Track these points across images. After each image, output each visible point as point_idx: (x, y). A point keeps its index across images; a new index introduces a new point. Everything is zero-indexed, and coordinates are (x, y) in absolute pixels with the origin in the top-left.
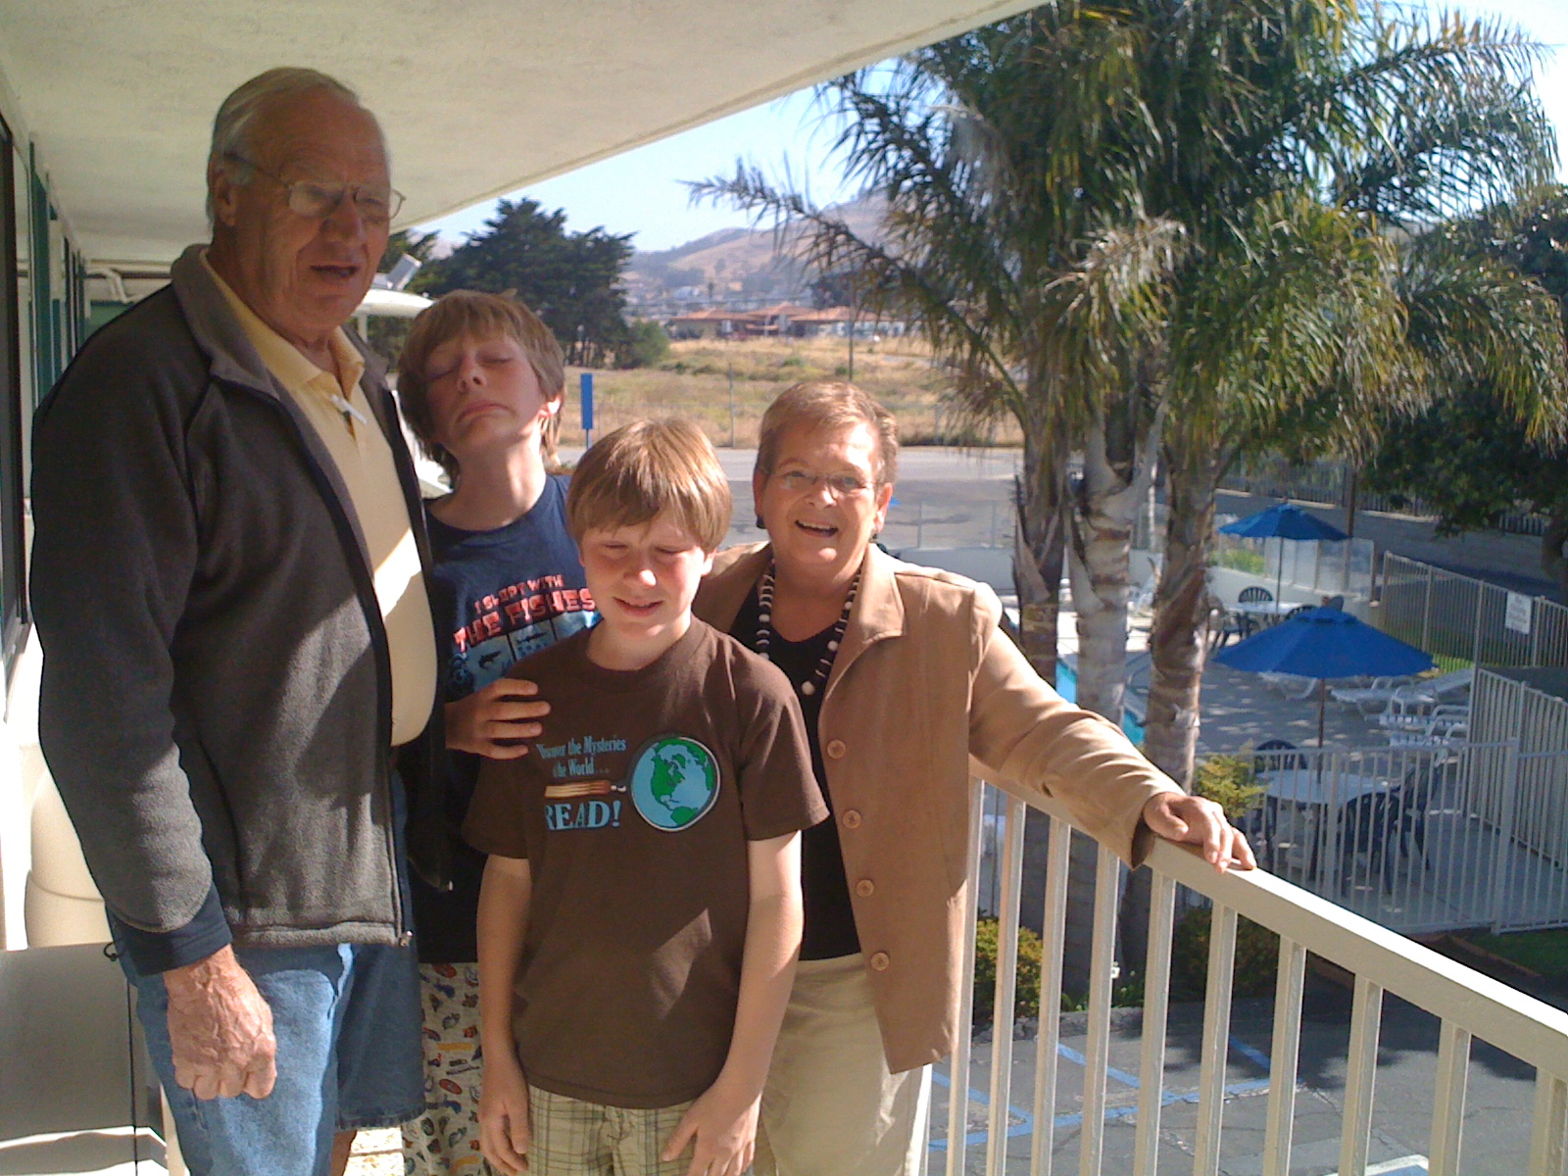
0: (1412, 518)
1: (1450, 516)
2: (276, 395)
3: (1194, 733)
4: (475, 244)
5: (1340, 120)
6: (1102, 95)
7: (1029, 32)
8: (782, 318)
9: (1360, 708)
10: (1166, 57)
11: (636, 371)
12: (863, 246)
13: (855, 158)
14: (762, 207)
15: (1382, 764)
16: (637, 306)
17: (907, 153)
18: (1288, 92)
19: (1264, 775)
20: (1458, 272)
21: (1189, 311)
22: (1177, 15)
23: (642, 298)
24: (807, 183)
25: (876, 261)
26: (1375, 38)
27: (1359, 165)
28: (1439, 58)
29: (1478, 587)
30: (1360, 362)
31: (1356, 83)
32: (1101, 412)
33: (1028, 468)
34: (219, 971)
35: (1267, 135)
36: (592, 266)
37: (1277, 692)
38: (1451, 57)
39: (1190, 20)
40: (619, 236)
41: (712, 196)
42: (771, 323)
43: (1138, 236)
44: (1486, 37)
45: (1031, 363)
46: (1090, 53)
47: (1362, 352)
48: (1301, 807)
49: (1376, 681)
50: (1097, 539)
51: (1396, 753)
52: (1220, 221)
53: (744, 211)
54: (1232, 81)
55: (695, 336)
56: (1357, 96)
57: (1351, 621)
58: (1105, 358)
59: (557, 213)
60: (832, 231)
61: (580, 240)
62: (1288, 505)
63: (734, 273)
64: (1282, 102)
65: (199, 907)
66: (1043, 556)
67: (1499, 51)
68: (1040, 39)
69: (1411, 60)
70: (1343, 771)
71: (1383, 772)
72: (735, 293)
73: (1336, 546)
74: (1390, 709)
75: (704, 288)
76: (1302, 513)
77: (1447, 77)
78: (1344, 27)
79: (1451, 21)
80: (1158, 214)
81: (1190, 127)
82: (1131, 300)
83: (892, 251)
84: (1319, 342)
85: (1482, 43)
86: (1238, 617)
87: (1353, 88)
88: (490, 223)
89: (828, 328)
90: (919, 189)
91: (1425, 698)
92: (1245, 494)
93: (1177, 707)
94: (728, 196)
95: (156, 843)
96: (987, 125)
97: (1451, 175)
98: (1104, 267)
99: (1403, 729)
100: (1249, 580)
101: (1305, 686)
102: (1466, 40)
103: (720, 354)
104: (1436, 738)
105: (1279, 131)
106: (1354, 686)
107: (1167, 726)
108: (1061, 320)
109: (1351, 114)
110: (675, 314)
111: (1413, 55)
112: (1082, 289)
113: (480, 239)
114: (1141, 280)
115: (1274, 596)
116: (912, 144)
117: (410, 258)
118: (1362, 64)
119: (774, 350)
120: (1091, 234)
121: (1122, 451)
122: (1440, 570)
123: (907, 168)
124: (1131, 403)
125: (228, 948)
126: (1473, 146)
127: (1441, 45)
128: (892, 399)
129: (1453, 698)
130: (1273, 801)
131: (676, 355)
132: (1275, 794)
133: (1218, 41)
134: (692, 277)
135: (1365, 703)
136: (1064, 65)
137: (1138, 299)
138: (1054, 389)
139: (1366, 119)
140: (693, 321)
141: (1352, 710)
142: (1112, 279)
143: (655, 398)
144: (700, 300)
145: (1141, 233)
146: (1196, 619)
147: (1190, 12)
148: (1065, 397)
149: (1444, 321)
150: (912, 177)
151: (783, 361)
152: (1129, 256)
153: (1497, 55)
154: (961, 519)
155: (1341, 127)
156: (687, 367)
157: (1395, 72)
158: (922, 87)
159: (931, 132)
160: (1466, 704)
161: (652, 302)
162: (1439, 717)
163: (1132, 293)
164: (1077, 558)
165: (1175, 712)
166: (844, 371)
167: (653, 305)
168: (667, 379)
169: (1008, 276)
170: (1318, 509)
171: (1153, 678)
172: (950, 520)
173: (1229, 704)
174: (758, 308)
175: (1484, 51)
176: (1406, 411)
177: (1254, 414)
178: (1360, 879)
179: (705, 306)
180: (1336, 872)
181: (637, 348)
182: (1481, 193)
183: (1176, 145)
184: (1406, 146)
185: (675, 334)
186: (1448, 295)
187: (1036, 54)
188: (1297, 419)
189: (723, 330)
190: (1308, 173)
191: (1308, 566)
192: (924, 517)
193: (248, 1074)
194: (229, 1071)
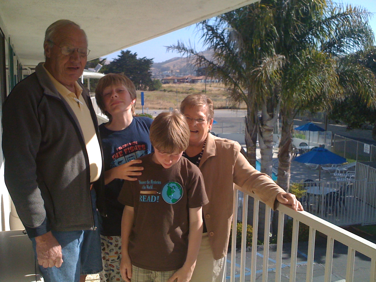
0: (341, 126)
1: (350, 125)
2: (60, 98)
3: (289, 178)
4: (115, 61)
5: (322, 31)
6: (265, 25)
7: (248, 10)
8: (189, 79)
9: (329, 171)
10: (281, 16)
11: (154, 91)
12: (208, 61)
13: (206, 41)
14: (184, 52)
15: (335, 185)
16: (154, 76)
17: (218, 39)
18: (310, 24)
19: (306, 188)
20: (351, 67)
21: (286, 77)
22: (283, 6)
23: (155, 74)
25: (211, 65)
26: (331, 11)
27: (327, 41)
28: (346, 16)
29: (357, 142)
30: (327, 89)
31: (326, 22)
32: (266, 101)
33: (248, 114)
35: (305, 34)
36: (143, 66)
37: (309, 168)
38: (349, 16)
39: (287, 7)
40: (150, 59)
41: (172, 50)
42: (186, 80)
43: (274, 59)
44: (357, 11)
45: (249, 89)
46: (262, 15)
47: (328, 86)
48: (315, 195)
49: (333, 165)
50: (265, 131)
51: (338, 182)
52: (294, 55)
53: (179, 53)
54: (296, 21)
55: (168, 83)
56: (327, 25)
57: (326, 151)
58: (266, 88)
59: (135, 54)
60: (201, 58)
61: (141, 60)
62: (311, 123)
63: (177, 68)
64: (308, 26)
65: (43, 222)
66: (252, 135)
68: (250, 12)
69: (339, 16)
70: (325, 186)
71: (335, 187)
72: (178, 73)
73: (323, 133)
74: (336, 172)
75: (170, 71)
76: (314, 125)
77: (348, 21)
78: (323, 8)
79: (349, 7)
80: (279, 54)
81: (287, 33)
82: (272, 74)
83: (215, 62)
84: (317, 84)
85: (356, 12)
86: (299, 150)
88: (119, 56)
89: (200, 81)
90: (222, 48)
91: (344, 169)
92: (301, 120)
93: (285, 172)
94: (176, 49)
95: (33, 206)
96: (238, 32)
97: (349, 44)
98: (266, 66)
99: (340, 177)
100: (302, 141)
101: (316, 166)
102: (352, 12)
103: (174, 87)
104: (347, 179)
105: (308, 34)
106: (327, 166)
107: (283, 176)
108: (255, 79)
109: (325, 29)
110: (163, 78)
111: (340, 15)
112: (260, 72)
113: (117, 60)
114: (275, 69)
115: (308, 144)
116: (220, 37)
117: (100, 64)
118: (327, 17)
119: (187, 86)
120: (263, 58)
121: (271, 110)
122: (348, 138)
123: (218, 43)
124: (273, 99)
125: (50, 232)
126: (354, 37)
127: (346, 13)
128: (216, 98)
129: (351, 169)
130: (308, 194)
131: (164, 87)
132: (309, 192)
133: (293, 12)
134: (167, 69)
135: (330, 170)
136: (256, 18)
137: (274, 74)
138: (254, 96)
139: (328, 31)
140: (167, 79)
141: (327, 172)
142: (268, 69)
143: (159, 98)
144: (169, 74)
145: (275, 58)
146: (289, 150)
147: (286, 5)
148: (257, 97)
149: (348, 79)
150: (220, 45)
151: (189, 89)
152: (272, 64)
153: (360, 15)
154: (232, 127)
155: (323, 33)
156: (166, 90)
157: (335, 19)
158: (222, 23)
159: (224, 34)
160: (354, 170)
161: (158, 75)
162: (348, 174)
163: (273, 72)
164: (260, 136)
165: (284, 173)
166: (204, 91)
167: (158, 76)
168: (162, 93)
169: (243, 68)
170: (318, 124)
171: (279, 165)
172: (230, 127)
173: (297, 171)
174: (183, 76)
175: (357, 14)
176: (339, 100)
177: (302, 102)
178: (330, 213)
179: (171, 76)
180: (324, 211)
181: (154, 86)
182: (356, 48)
183: (283, 37)
184: (338, 37)
185: (163, 82)
186: (349, 73)
187: (250, 15)
188: (313, 103)
189: (175, 81)
190: (315, 43)
191: (316, 138)
192: (223, 126)
193: (55, 262)
194: (51, 261)
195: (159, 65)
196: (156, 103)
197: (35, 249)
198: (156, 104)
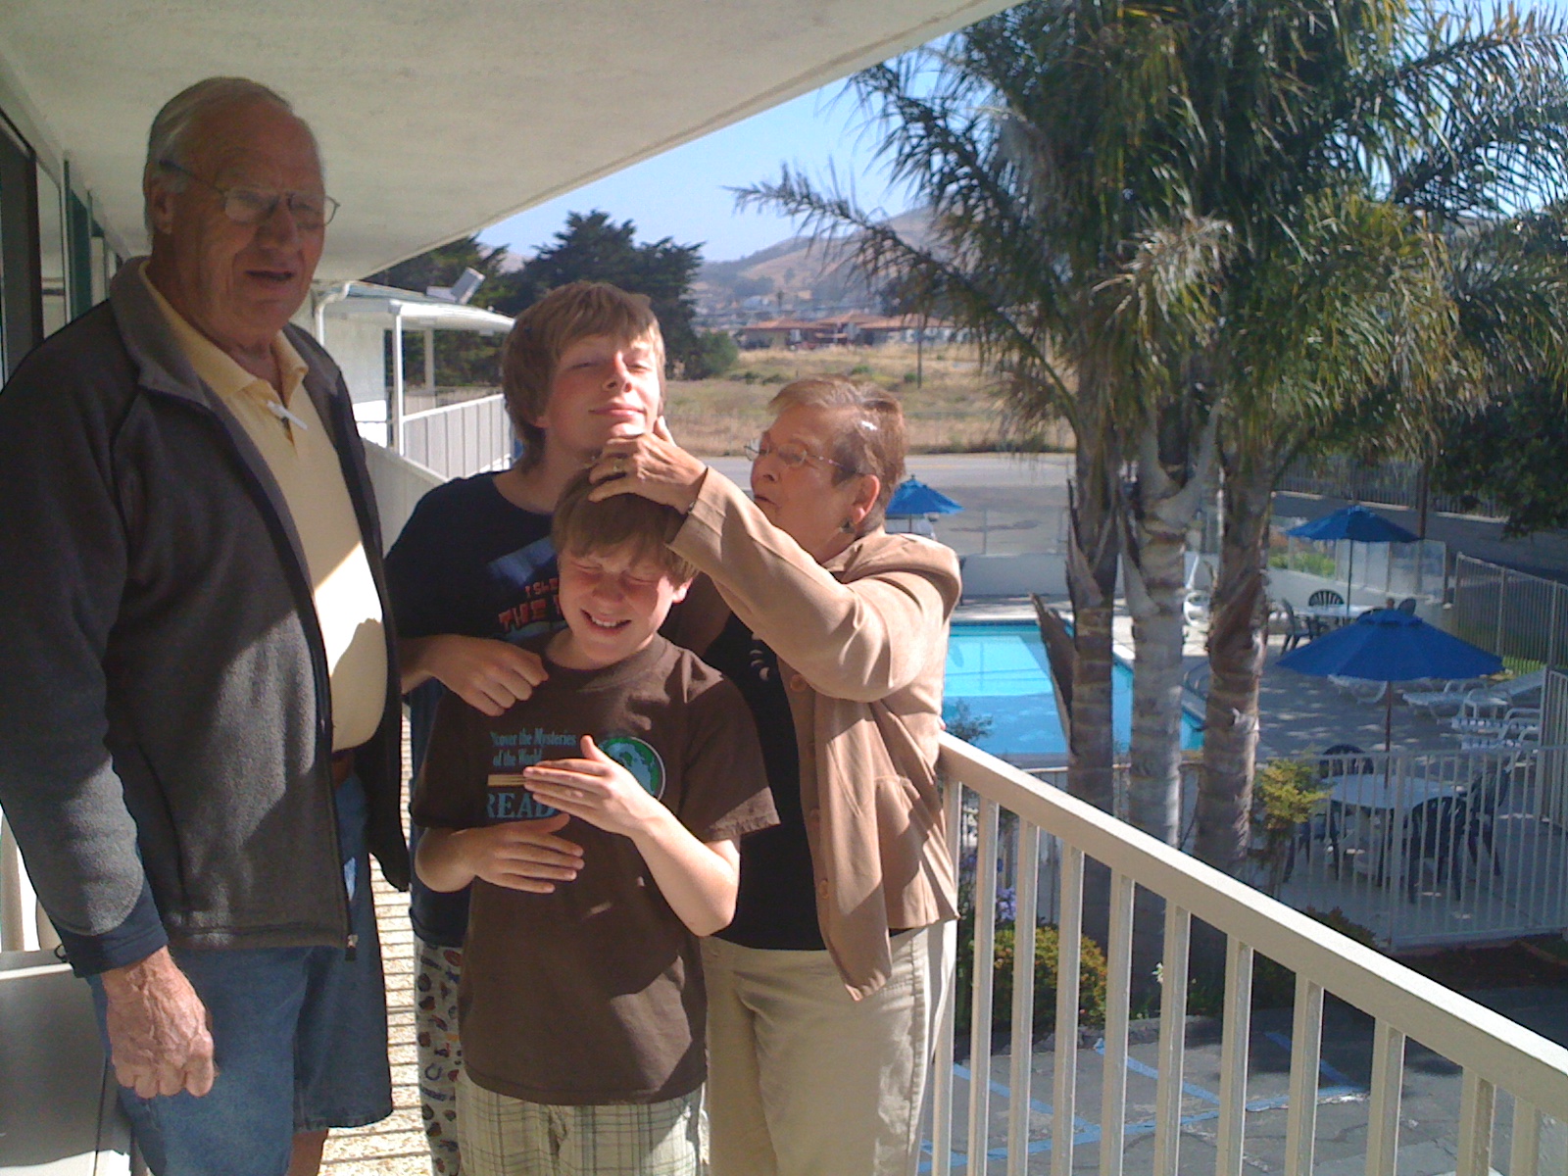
0: (1487, 519)
1: (1519, 515)
2: (206, 403)
3: (1254, 738)
4: (545, 256)
5: (1392, 115)
6: (1146, 92)
7: (1072, 31)
8: (851, 326)
9: (1432, 712)
10: (1212, 55)
11: (705, 381)
12: (910, 250)
13: (901, 163)
14: (807, 213)
15: (1449, 765)
16: (708, 315)
17: (952, 157)
18: (1339, 89)
19: (1327, 781)
20: (1516, 268)
21: (1241, 311)
22: (1222, 11)
23: (712, 309)
24: (853, 188)
25: (923, 266)
26: (1426, 32)
27: (1414, 160)
28: (1493, 51)
29: (1551, 587)
30: (1409, 361)
31: (1407, 77)
32: (1154, 414)
33: (1080, 472)
34: (154, 974)
35: (1317, 133)
36: (660, 277)
37: (1347, 696)
38: (1506, 49)
39: (1236, 17)
40: (687, 246)
41: (757, 203)
42: (840, 331)
43: (1185, 236)
44: (1541, 28)
45: (1081, 366)
46: (1134, 50)
47: (1411, 351)
48: (1367, 811)
49: (1448, 685)
50: (1151, 543)
51: (1465, 757)
52: (1271, 219)
53: (789, 218)
54: (1280, 77)
55: (764, 345)
56: (1408, 90)
57: (1418, 622)
58: (1155, 359)
59: (626, 225)
60: (879, 238)
61: (650, 250)
62: (1357, 508)
63: (804, 280)
64: (1333, 98)
65: (130, 911)
66: (1097, 561)
67: (1555, 42)
68: (1083, 39)
69: (1464, 53)
70: (1408, 774)
71: (1448, 776)
72: (804, 302)
73: (1407, 548)
74: (1462, 713)
75: (772, 297)
76: (1372, 514)
77: (1501, 70)
78: (1394, 20)
79: (1505, 12)
80: (1205, 214)
81: (1239, 127)
82: (1179, 300)
83: (941, 255)
84: (1372, 340)
85: (1537, 34)
86: (1308, 620)
87: (1405, 82)
88: (560, 236)
89: (896, 335)
90: (965, 194)
91: (1497, 701)
92: (1316, 497)
93: (1236, 712)
94: (773, 202)
95: (88, 847)
96: (1032, 126)
97: (1507, 168)
98: (1152, 267)
99: (1477, 733)
100: (1321, 583)
101: (1378, 689)
102: (1521, 30)
103: (788, 363)
104: (1510, 742)
105: (1330, 126)
106: (1426, 689)
107: (1226, 731)
108: (1108, 322)
109: (1403, 109)
110: (744, 324)
111: (1466, 48)
112: (1129, 291)
113: (551, 252)
114: (1188, 281)
115: (1345, 599)
116: (958, 147)
117: (472, 271)
118: (1414, 58)
119: (843, 358)
120: (1138, 235)
121: (1178, 453)
122: (1512, 571)
123: (952, 171)
124: (1184, 405)
125: (164, 951)
126: (1529, 138)
127: (1495, 37)
128: (960, 406)
129: (1526, 700)
130: (1336, 805)
131: (745, 365)
132: (1340, 799)
133: (1265, 38)
134: (761, 287)
135: (1437, 706)
136: (1108, 64)
137: (1187, 300)
138: (1106, 395)
139: (1419, 114)
140: (762, 330)
141: (1424, 713)
142: (1160, 279)
143: (724, 408)
144: (770, 309)
145: (1188, 232)
146: (1255, 622)
147: (1235, 8)
148: (1116, 401)
149: (1503, 318)
150: (958, 180)
151: (851, 369)
152: (1176, 256)
153: (1553, 45)
154: (1028, 525)
155: (1394, 122)
156: (756, 377)
157: (1448, 66)
158: (969, 89)
159: (976, 134)
160: (1538, 707)
161: (722, 312)
162: (1513, 720)
163: (1181, 294)
164: (1132, 563)
165: (1234, 717)
166: (913, 379)
167: (722, 315)
168: (737, 388)
169: (1058, 279)
170: (1390, 511)
171: (1212, 681)
172: (1017, 526)
173: (1298, 709)
174: (827, 317)
175: (1539, 42)
176: (1466, 411)
177: (1309, 416)
178: (1427, 887)
179: (775, 315)
180: (1402, 878)
181: (707, 359)
182: (1540, 187)
183: (1223, 143)
184: (1461, 140)
185: (743, 344)
186: (1506, 291)
187: (1080, 54)
188: (1354, 420)
189: (792, 339)
190: (1361, 170)
191: (1380, 569)
192: (989, 523)
193: (186, 1074)
194: (167, 1073)
195: (727, 272)
196: (713, 428)
197: (102, 1022)
198: (711, 433)
